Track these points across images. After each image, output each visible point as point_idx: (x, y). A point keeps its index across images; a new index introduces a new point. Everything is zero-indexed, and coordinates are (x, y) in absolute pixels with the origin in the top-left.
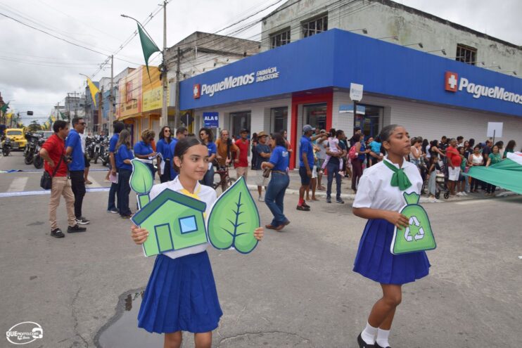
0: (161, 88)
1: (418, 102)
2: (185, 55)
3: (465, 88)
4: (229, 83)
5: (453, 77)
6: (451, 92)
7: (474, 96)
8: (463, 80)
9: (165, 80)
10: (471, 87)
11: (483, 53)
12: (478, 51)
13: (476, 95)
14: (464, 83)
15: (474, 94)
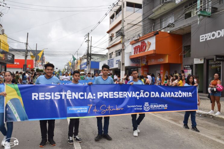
2: (83, 59)
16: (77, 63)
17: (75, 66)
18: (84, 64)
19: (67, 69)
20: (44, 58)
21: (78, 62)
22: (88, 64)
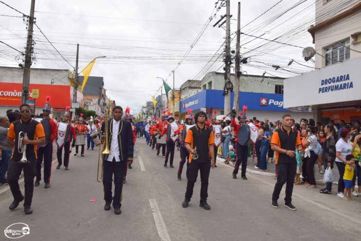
0: (172, 105)
2: (186, 89)
4: (191, 103)
5: (264, 100)
6: (264, 106)
9: (174, 102)
14: (272, 101)
16: (173, 98)
17: (166, 106)
18: (191, 99)
19: (145, 113)
20: (105, 91)
21: (175, 96)
22: (229, 91)
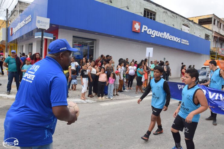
1: (116, 37)
3: (145, 31)
5: (137, 24)
6: (136, 32)
7: (152, 36)
8: (144, 26)
10: (150, 31)
11: (160, 15)
12: (157, 14)
13: (153, 35)
14: (145, 28)
15: (151, 35)
